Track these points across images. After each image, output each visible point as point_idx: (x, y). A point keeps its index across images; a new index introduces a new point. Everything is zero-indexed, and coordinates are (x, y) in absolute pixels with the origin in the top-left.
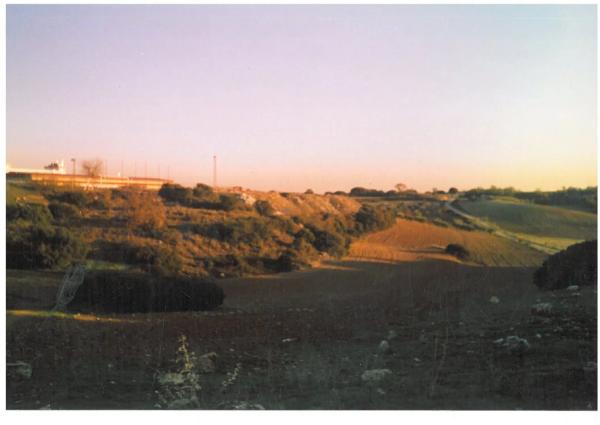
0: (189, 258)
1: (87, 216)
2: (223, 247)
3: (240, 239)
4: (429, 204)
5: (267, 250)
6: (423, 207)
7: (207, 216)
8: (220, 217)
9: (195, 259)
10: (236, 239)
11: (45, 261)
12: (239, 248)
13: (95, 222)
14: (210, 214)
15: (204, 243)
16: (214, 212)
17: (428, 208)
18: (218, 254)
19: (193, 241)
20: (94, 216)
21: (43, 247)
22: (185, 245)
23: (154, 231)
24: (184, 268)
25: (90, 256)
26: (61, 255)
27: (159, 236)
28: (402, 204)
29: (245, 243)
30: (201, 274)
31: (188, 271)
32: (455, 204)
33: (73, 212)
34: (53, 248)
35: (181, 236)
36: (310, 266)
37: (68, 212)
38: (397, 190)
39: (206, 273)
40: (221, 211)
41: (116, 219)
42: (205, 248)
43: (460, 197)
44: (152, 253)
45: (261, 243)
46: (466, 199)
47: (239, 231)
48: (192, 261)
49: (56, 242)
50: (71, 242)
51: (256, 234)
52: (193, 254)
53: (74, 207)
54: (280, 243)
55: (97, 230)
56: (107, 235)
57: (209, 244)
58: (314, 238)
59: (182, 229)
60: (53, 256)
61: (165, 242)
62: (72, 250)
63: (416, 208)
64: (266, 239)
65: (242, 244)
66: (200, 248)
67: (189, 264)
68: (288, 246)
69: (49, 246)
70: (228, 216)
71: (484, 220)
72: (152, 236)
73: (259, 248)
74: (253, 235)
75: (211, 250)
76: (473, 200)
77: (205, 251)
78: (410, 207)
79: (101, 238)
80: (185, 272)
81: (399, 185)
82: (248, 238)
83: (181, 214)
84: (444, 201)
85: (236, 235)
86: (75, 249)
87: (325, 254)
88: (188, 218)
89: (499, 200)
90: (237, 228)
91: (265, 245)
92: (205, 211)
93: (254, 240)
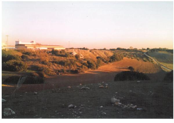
0: (52, 70)
1: (31, 58)
2: (62, 67)
3: (67, 65)
4: (139, 53)
5: (74, 68)
6: (137, 54)
7: (60, 59)
8: (64, 59)
9: (54, 70)
10: (66, 65)
11: (17, 70)
12: (66, 67)
13: (32, 60)
14: (61, 58)
15: (57, 66)
16: (63, 57)
17: (138, 54)
18: (60, 69)
19: (55, 65)
20: (32, 58)
21: (17, 67)
22: (52, 66)
23: (45, 63)
24: (50, 72)
25: (28, 69)
26: (21, 69)
27: (46, 64)
28: (131, 53)
29: (68, 66)
30: (54, 74)
31: (51, 73)
32: (147, 53)
33: (28, 57)
34: (19, 67)
35: (52, 64)
36: (84, 72)
37: (26, 57)
38: (130, 48)
39: (55, 74)
40: (65, 57)
41: (37, 59)
42: (57, 67)
43: (150, 51)
44: (42, 68)
45: (72, 66)
46: (151, 51)
47: (67, 63)
48: (53, 71)
49: (20, 65)
50: (23, 65)
51: (71, 64)
52: (54, 69)
53: (28, 56)
54: (78, 66)
55: (32, 62)
56: (34, 63)
57: (59, 66)
58: (88, 65)
59: (53, 62)
60: (19, 69)
61: (47, 66)
62: (23, 67)
63: (135, 54)
64: (74, 65)
65: (67, 66)
66: (56, 67)
67: (52, 71)
68: (79, 67)
69: (18, 66)
70: (66, 59)
71: (154, 58)
72: (44, 64)
73: (71, 67)
74: (70, 64)
75: (58, 67)
76: (152, 52)
77: (57, 68)
78: (133, 54)
79: (32, 64)
80: (50, 73)
81: (131, 47)
82: (69, 65)
83: (54, 58)
84: (144, 52)
85: (66, 64)
86: (24, 67)
87: (90, 69)
88: (55, 59)
89: (160, 52)
90: (66, 62)
91: (73, 66)
92: (60, 57)
93: (70, 65)
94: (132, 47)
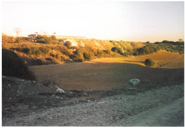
38: (179, 41)
94: (182, 40)
